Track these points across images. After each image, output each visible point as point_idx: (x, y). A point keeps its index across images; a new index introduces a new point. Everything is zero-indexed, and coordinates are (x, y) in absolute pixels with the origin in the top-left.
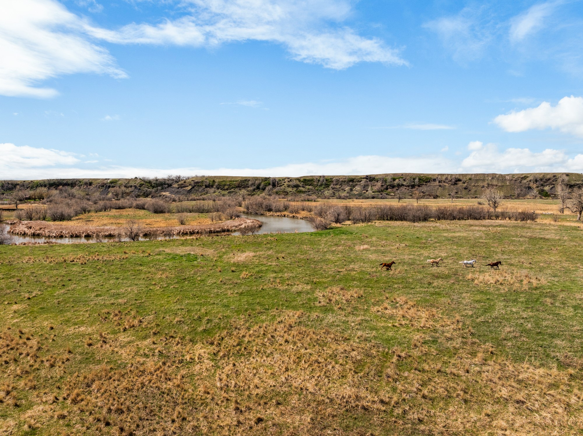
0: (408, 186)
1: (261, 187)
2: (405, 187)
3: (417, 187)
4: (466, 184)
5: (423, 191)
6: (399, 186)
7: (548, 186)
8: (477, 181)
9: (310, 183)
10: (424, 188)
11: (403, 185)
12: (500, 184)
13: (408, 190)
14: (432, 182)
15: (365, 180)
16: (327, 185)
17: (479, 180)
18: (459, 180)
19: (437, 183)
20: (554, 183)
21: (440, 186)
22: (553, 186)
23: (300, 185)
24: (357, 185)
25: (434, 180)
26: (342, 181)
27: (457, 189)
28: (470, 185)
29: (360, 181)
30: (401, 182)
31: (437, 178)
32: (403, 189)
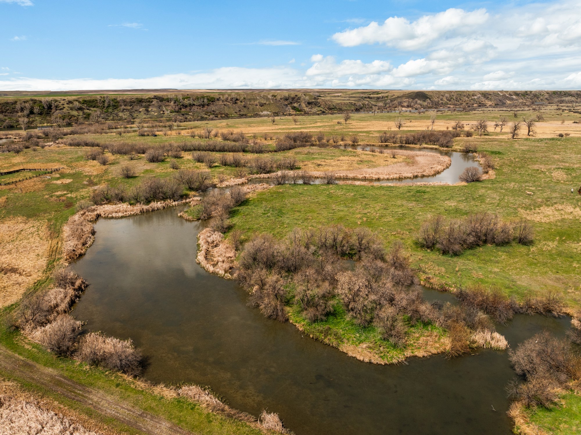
0: (199, 106)
1: (36, 110)
2: (197, 107)
3: (206, 106)
4: (243, 103)
5: (213, 109)
6: (191, 105)
7: (296, 103)
8: (250, 100)
9: (93, 104)
10: (212, 108)
11: (194, 105)
12: (267, 103)
13: (200, 109)
14: (217, 102)
15: (156, 100)
16: (114, 106)
17: (251, 99)
18: (237, 100)
19: (221, 102)
20: (299, 101)
21: (225, 105)
22: (299, 103)
23: (83, 107)
24: (149, 105)
25: (218, 100)
26: (131, 102)
27: (238, 107)
28: (247, 104)
29: (152, 102)
30: (191, 102)
31: (220, 98)
32: (195, 108)
